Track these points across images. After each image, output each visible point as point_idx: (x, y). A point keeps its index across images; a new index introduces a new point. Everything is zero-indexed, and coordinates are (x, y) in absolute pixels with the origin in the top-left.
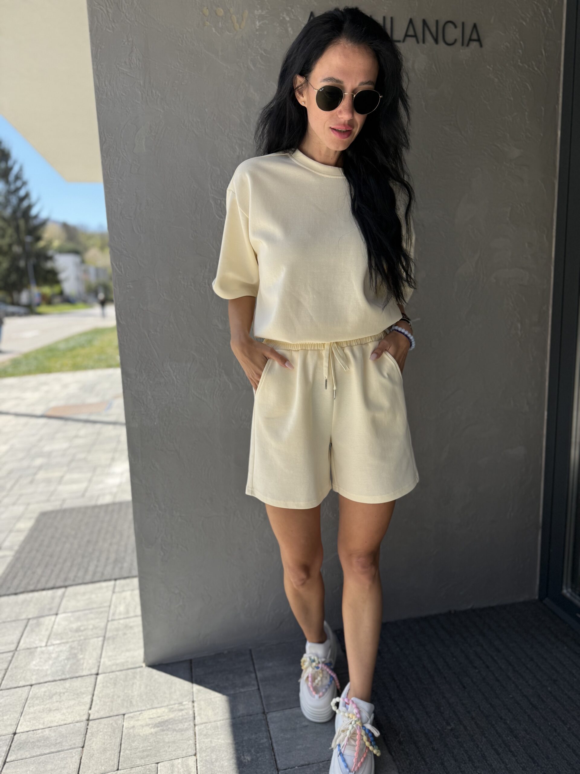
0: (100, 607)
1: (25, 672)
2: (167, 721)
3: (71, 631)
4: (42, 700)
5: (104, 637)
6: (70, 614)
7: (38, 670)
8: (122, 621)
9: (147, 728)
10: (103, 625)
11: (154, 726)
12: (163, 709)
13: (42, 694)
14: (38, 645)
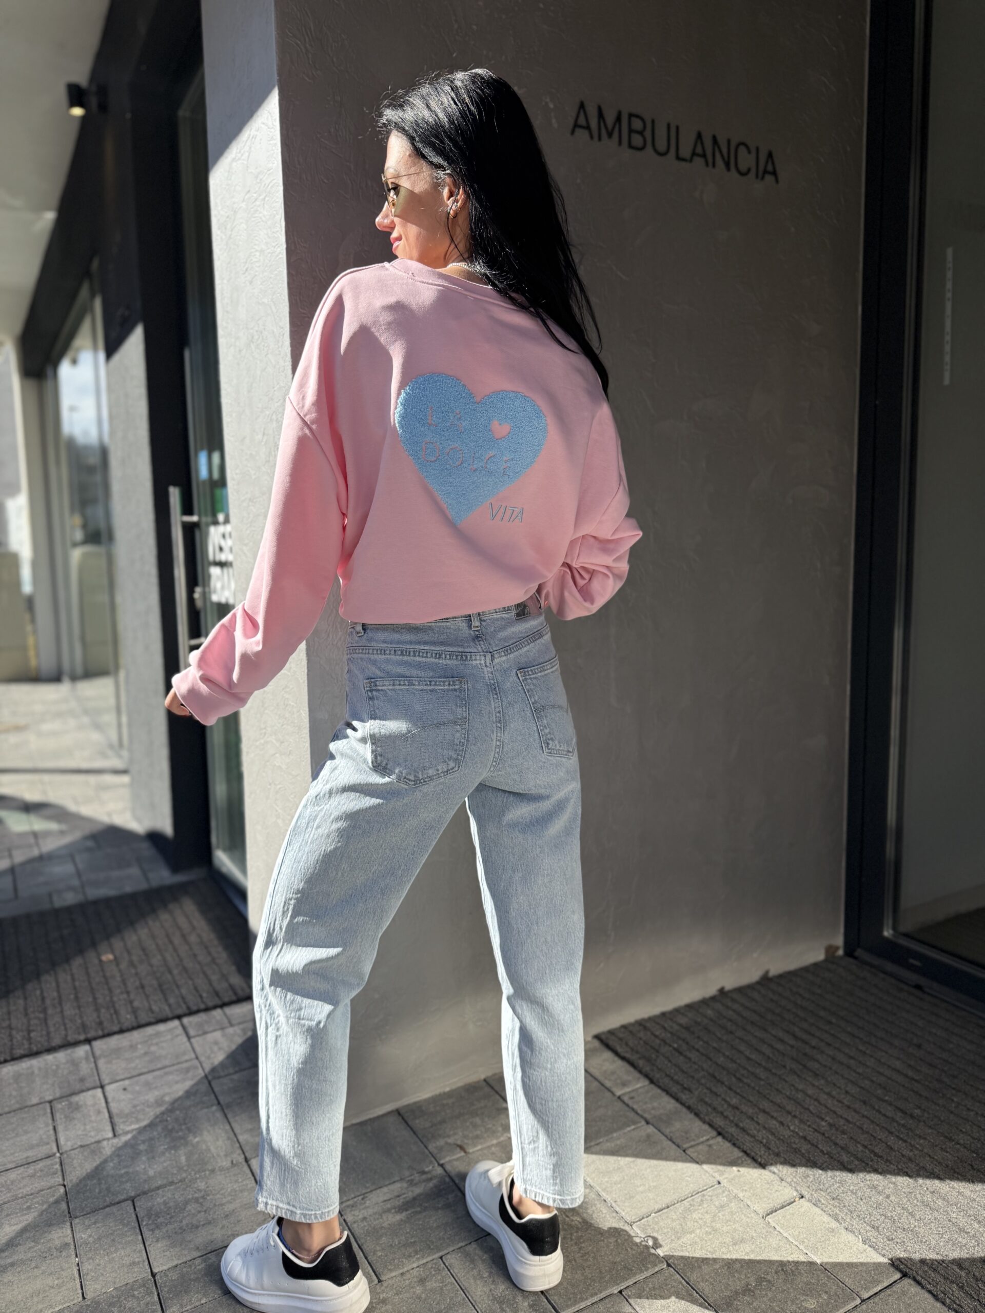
0: (178, 1063)
1: (103, 1182)
2: (414, 1199)
3: (148, 1106)
4: (168, 1216)
5: (219, 1103)
6: (127, 1082)
7: (127, 1173)
8: (236, 1077)
9: (390, 1216)
10: (204, 1087)
11: (399, 1210)
12: (398, 1185)
13: (162, 1207)
14: (97, 1138)
